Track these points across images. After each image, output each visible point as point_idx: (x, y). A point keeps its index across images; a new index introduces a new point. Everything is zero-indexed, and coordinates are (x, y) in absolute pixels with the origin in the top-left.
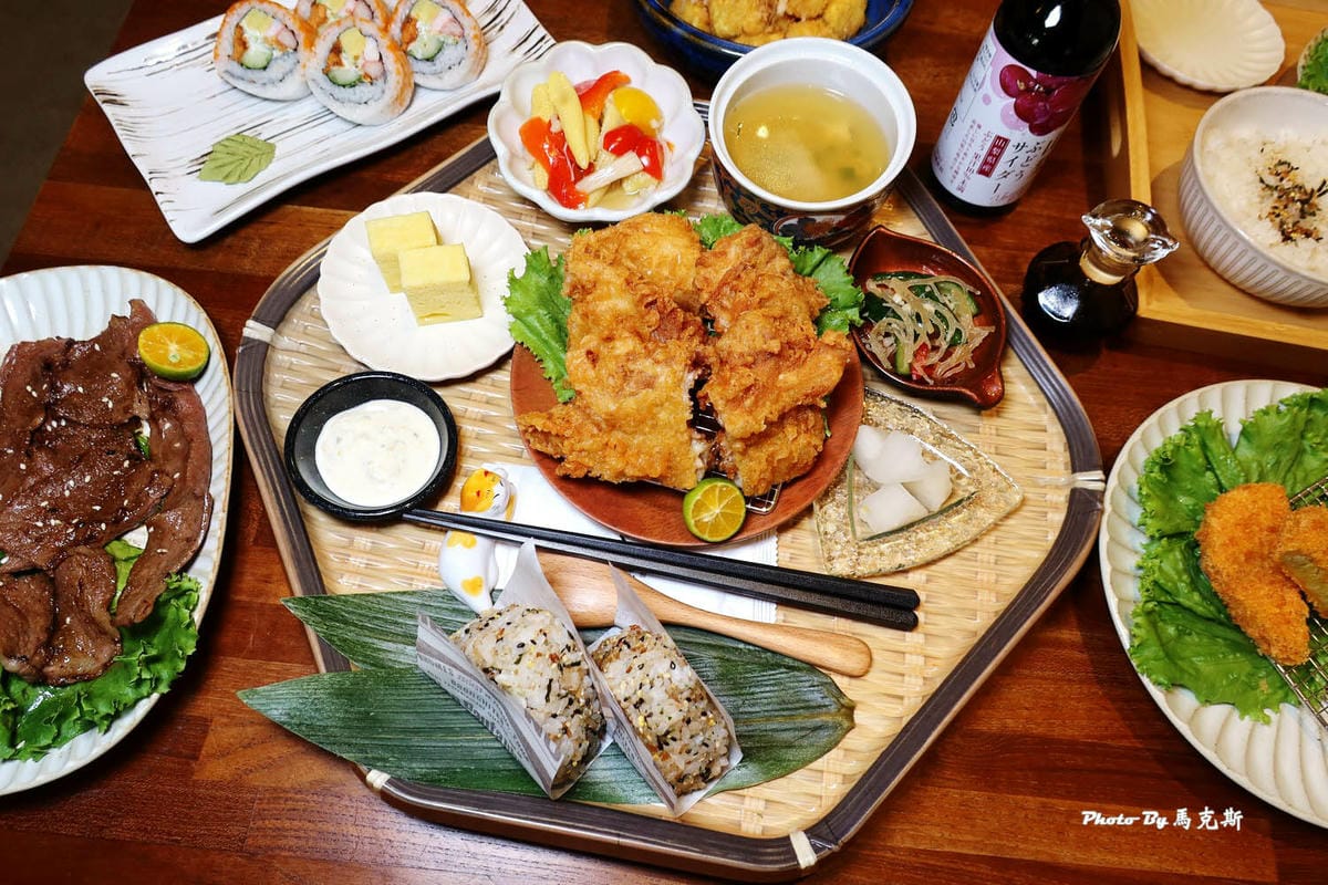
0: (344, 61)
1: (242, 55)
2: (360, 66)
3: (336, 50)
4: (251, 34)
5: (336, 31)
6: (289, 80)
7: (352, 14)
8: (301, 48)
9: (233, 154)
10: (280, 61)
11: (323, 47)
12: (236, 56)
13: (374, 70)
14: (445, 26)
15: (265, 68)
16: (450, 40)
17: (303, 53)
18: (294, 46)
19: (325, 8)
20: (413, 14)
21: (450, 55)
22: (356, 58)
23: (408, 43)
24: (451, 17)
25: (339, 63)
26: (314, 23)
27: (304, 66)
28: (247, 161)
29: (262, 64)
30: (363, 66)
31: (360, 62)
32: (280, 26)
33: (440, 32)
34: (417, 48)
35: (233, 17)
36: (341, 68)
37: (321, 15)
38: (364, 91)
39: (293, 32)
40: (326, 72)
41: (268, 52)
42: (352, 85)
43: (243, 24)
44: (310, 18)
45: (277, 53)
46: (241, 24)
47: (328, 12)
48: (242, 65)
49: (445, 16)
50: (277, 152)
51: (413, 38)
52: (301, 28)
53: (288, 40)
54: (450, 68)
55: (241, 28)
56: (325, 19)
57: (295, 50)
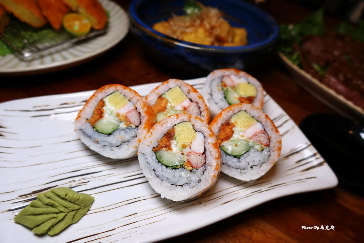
0: (173, 146)
1: (96, 121)
2: (186, 154)
3: (169, 135)
4: (109, 107)
5: (174, 120)
6: (124, 146)
7: (185, 109)
8: (142, 126)
9: (52, 206)
10: (122, 132)
11: (159, 131)
12: (93, 120)
13: (196, 160)
14: (255, 135)
15: (109, 134)
16: (257, 147)
17: (142, 132)
18: (137, 123)
19: (167, 102)
20: (233, 121)
21: (254, 157)
22: (184, 147)
23: (222, 140)
24: (262, 129)
25: (169, 147)
26: (155, 110)
27: (140, 141)
28: (61, 216)
29: (110, 132)
30: (188, 155)
31: (187, 150)
32: (132, 108)
33: (251, 138)
34: (229, 146)
35: (100, 94)
36: (169, 151)
37: (163, 105)
38: (183, 174)
39: (140, 113)
40: (156, 150)
41: (117, 124)
42: (174, 168)
43: (106, 100)
44: (155, 105)
45: (123, 126)
46: (105, 100)
47: (169, 105)
48: (94, 128)
49: (258, 127)
50: (94, 207)
51: (228, 138)
52: (146, 112)
53: (134, 118)
54: (252, 167)
55: (104, 102)
56: (165, 108)
57: (137, 127)
